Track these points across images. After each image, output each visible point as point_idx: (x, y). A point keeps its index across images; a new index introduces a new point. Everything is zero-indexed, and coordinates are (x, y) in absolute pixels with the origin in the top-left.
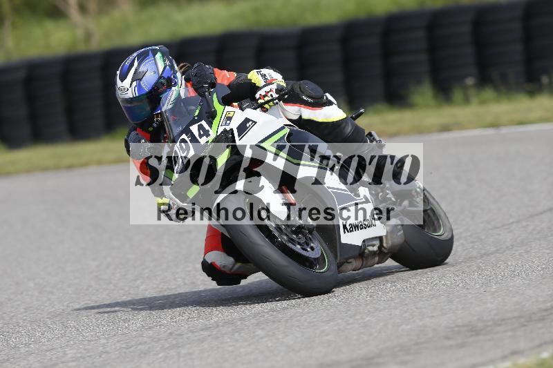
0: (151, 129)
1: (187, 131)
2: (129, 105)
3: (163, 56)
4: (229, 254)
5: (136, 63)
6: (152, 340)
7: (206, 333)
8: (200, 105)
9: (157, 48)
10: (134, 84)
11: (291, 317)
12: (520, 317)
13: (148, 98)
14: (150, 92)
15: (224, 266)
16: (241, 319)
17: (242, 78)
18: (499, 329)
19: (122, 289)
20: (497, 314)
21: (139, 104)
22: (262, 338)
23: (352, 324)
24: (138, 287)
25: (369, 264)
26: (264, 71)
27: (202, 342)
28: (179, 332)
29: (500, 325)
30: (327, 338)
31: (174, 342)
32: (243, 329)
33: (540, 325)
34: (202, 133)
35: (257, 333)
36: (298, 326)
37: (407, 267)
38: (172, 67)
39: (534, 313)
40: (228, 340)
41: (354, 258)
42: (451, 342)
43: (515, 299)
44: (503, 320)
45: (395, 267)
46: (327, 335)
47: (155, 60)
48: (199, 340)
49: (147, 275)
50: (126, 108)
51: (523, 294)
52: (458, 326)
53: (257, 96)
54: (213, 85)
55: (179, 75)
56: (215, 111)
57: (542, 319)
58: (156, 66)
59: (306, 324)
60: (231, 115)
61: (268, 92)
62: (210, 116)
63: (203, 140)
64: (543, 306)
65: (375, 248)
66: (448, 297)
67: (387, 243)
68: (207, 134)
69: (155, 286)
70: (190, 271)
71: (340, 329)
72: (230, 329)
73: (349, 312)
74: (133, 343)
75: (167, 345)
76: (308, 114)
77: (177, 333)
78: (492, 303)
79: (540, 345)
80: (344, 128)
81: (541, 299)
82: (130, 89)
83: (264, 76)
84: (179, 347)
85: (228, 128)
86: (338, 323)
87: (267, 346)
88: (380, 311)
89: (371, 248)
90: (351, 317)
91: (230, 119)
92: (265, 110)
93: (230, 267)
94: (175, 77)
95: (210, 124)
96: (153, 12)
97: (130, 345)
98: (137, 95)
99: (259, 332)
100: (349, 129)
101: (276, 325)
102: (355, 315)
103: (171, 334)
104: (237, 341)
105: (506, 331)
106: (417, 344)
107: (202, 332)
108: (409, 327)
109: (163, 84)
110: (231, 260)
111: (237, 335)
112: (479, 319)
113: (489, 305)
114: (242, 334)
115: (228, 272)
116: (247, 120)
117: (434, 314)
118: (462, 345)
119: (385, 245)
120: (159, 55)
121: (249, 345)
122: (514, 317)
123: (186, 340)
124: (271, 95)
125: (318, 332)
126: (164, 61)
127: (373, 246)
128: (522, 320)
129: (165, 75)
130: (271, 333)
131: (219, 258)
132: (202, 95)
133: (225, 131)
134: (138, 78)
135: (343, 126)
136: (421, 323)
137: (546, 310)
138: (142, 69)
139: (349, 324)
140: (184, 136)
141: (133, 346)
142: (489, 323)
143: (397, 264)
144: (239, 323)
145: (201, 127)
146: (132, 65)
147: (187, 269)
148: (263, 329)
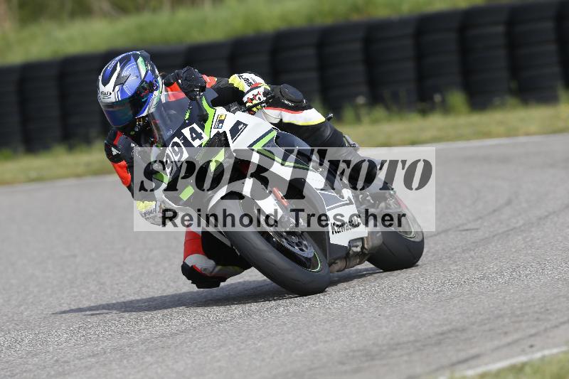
0: (132, 133)
1: (179, 134)
2: (111, 109)
3: (145, 61)
4: (210, 257)
5: (118, 68)
6: (38, 368)
7: (93, 360)
8: (189, 108)
9: (138, 53)
10: (117, 88)
11: (181, 343)
12: (416, 341)
13: (130, 102)
14: (133, 96)
15: (205, 269)
16: (130, 346)
17: (223, 82)
18: (395, 353)
19: (6, 315)
20: (392, 339)
21: (121, 108)
22: (151, 364)
23: (243, 349)
24: (22, 313)
25: (351, 265)
26: (246, 75)
27: (90, 369)
28: (65, 359)
29: (395, 349)
30: (219, 364)
31: (60, 370)
32: (131, 356)
33: (436, 349)
34: (194, 136)
35: (146, 360)
36: (189, 352)
37: (381, 269)
38: (153, 72)
39: (430, 337)
40: (117, 367)
41: (340, 258)
42: (345, 368)
43: (409, 323)
44: (398, 344)
45: (371, 269)
46: (219, 361)
47: (137, 64)
48: (86, 367)
49: (31, 300)
50: (108, 112)
51: (418, 318)
52: (353, 351)
53: (245, 99)
54: (203, 89)
55: (159, 79)
56: (207, 114)
57: (439, 343)
58: (138, 71)
59: (197, 350)
60: (223, 118)
61: (256, 96)
62: (202, 119)
63: (196, 143)
64: (439, 330)
65: (359, 249)
66: (342, 321)
67: (368, 244)
68: (200, 137)
69: (39, 312)
70: (76, 297)
71: (231, 355)
72: (118, 356)
73: (241, 338)
74: (17, 371)
75: (53, 373)
76: (289, 117)
77: (63, 360)
78: (386, 327)
79: (437, 370)
80: (324, 131)
81: (437, 323)
82: (113, 93)
83: (247, 80)
84: (66, 374)
85: (221, 131)
86: (230, 349)
87: (157, 373)
88: (272, 336)
89: (355, 249)
90: (242, 343)
91: (222, 122)
92: (253, 113)
93: (211, 270)
94: (157, 81)
95: (202, 127)
96: (34, 29)
97: (14, 372)
98: (120, 99)
99: (148, 359)
100: (328, 132)
101: (166, 351)
102: (246, 341)
103: (57, 361)
104: (125, 367)
105: (401, 356)
106: (311, 369)
107: (89, 359)
108: (302, 352)
109: (144, 89)
110: (212, 263)
111: (125, 361)
112: (374, 344)
113: (384, 329)
114: (130, 361)
115: (208, 275)
116: (238, 123)
117: (328, 339)
118: (357, 371)
119: (366, 246)
120: (140, 60)
121: (139, 372)
122: (409, 342)
123: (72, 367)
124: (259, 99)
125: (209, 358)
126: (146, 66)
127: (357, 246)
128: (418, 344)
129: (148, 79)
130: (160, 360)
131: (199, 261)
132: (192, 98)
133: (218, 133)
134: (120, 82)
135: (322, 129)
136: (314, 348)
137: (442, 334)
138: (124, 73)
139: (240, 350)
140: (176, 139)
141: (17, 374)
142: (384, 348)
143: (372, 266)
144: (127, 349)
145: (192, 130)
146: (114, 69)
147: (73, 294)
148: (152, 355)
